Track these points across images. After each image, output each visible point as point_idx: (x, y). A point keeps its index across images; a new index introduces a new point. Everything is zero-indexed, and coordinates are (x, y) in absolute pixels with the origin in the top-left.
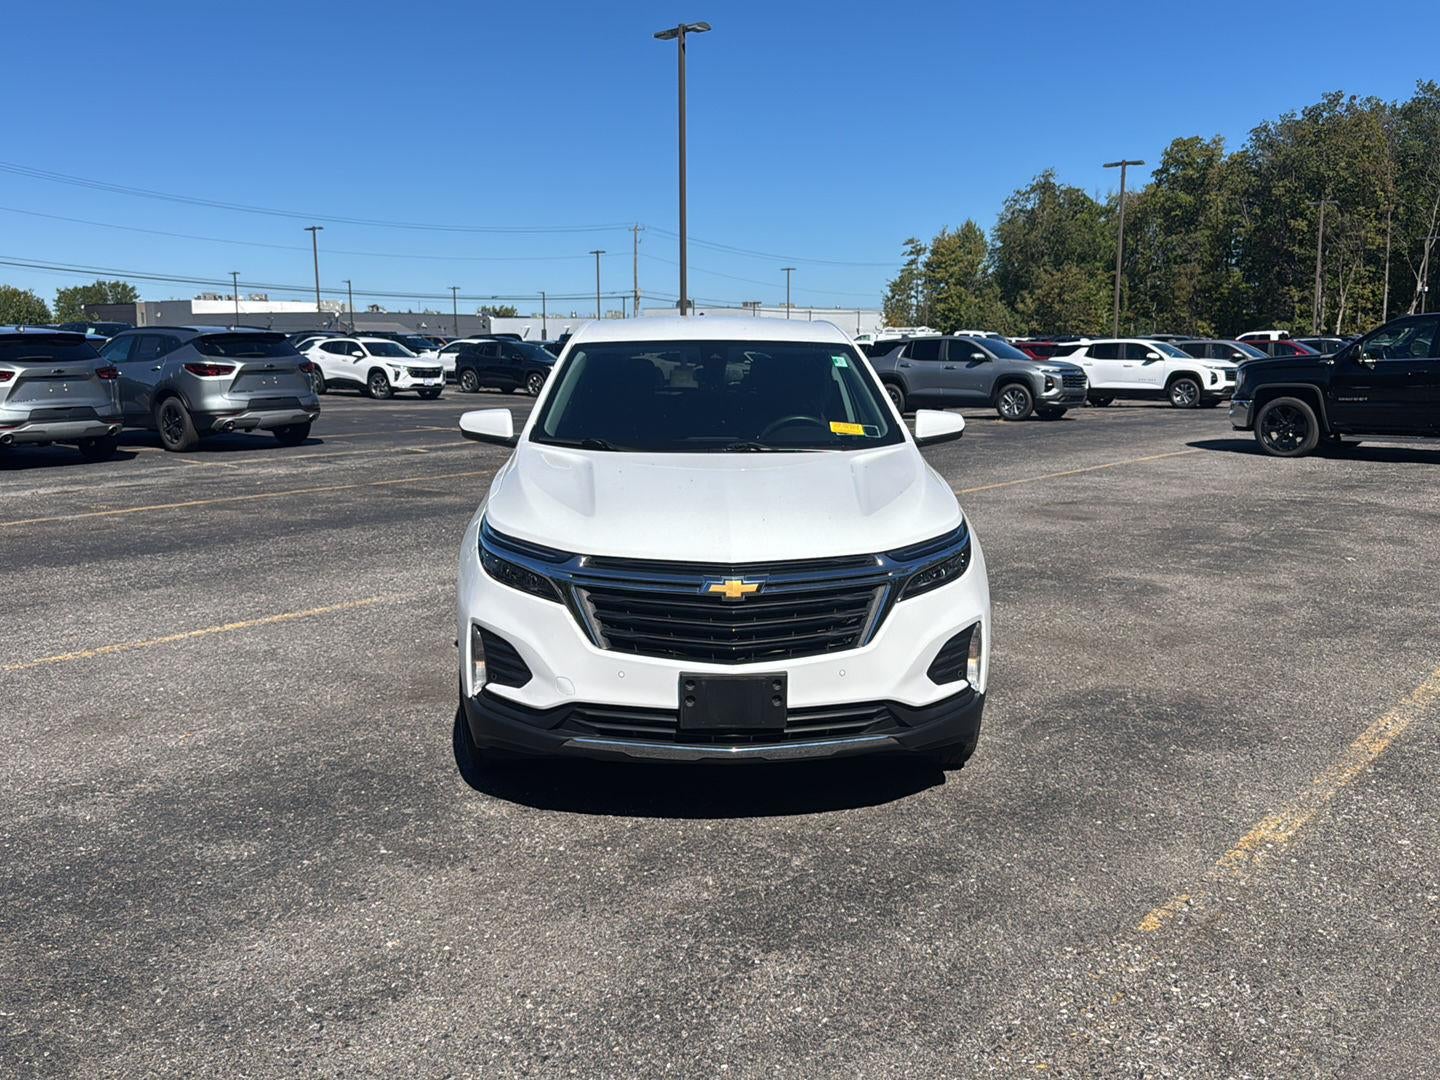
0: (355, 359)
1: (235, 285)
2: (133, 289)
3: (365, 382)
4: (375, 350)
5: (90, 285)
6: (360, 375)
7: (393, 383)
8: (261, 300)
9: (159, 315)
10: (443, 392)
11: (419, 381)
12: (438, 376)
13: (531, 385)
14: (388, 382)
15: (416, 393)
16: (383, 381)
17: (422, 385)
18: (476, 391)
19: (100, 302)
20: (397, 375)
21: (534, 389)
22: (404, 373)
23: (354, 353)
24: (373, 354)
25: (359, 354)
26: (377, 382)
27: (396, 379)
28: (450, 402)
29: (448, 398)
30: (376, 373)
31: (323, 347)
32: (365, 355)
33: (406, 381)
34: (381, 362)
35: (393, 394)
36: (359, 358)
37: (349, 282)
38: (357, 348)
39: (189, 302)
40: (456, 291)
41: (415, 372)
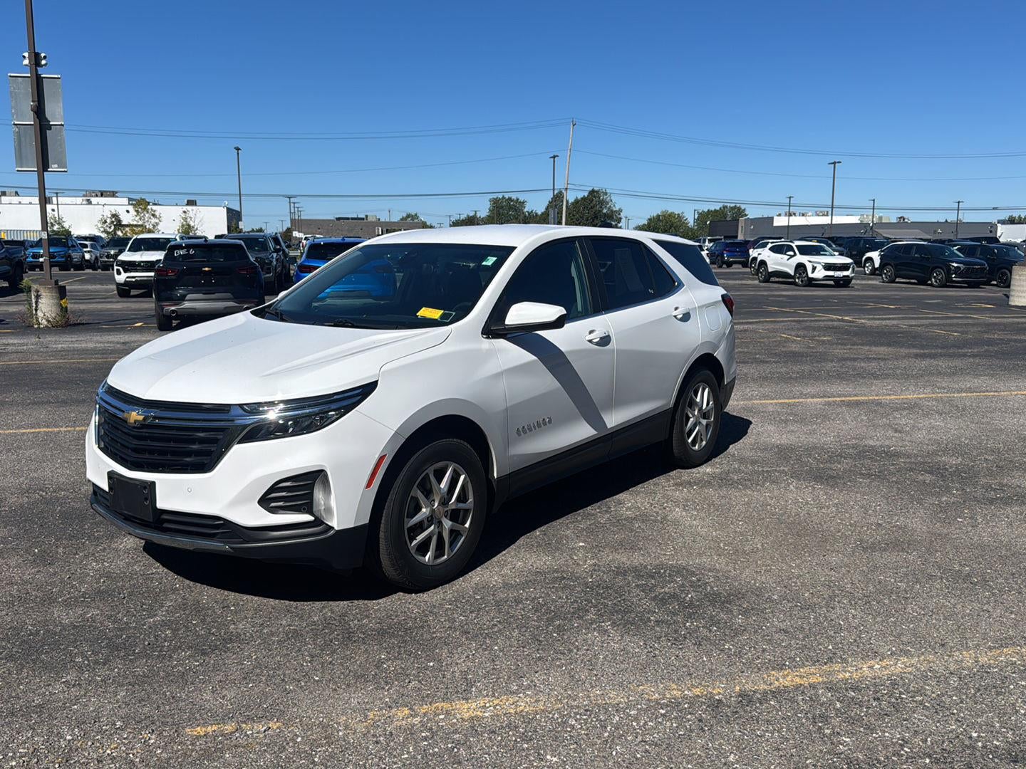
0: (789, 257)
1: (790, 206)
2: (744, 210)
3: (793, 274)
4: (804, 251)
5: (718, 208)
6: (790, 269)
7: (810, 275)
8: (823, 215)
9: (752, 227)
10: (853, 282)
11: (831, 273)
12: (848, 270)
13: (935, 277)
14: (807, 274)
15: (832, 283)
16: (804, 273)
17: (833, 276)
18: (893, 282)
19: (722, 219)
20: (814, 269)
21: (936, 281)
22: (819, 267)
23: (788, 253)
24: (801, 253)
25: (791, 253)
26: (800, 274)
27: (813, 272)
28: (858, 290)
29: (856, 287)
30: (801, 267)
31: (772, 249)
32: (795, 255)
33: (820, 274)
34: (804, 259)
35: (811, 283)
36: (791, 256)
37: (874, 200)
38: (791, 248)
39: (773, 218)
40: (960, 204)
41: (828, 267)
